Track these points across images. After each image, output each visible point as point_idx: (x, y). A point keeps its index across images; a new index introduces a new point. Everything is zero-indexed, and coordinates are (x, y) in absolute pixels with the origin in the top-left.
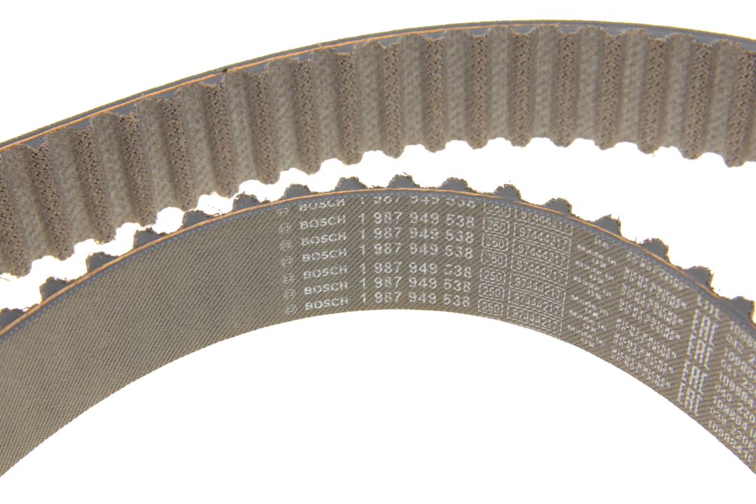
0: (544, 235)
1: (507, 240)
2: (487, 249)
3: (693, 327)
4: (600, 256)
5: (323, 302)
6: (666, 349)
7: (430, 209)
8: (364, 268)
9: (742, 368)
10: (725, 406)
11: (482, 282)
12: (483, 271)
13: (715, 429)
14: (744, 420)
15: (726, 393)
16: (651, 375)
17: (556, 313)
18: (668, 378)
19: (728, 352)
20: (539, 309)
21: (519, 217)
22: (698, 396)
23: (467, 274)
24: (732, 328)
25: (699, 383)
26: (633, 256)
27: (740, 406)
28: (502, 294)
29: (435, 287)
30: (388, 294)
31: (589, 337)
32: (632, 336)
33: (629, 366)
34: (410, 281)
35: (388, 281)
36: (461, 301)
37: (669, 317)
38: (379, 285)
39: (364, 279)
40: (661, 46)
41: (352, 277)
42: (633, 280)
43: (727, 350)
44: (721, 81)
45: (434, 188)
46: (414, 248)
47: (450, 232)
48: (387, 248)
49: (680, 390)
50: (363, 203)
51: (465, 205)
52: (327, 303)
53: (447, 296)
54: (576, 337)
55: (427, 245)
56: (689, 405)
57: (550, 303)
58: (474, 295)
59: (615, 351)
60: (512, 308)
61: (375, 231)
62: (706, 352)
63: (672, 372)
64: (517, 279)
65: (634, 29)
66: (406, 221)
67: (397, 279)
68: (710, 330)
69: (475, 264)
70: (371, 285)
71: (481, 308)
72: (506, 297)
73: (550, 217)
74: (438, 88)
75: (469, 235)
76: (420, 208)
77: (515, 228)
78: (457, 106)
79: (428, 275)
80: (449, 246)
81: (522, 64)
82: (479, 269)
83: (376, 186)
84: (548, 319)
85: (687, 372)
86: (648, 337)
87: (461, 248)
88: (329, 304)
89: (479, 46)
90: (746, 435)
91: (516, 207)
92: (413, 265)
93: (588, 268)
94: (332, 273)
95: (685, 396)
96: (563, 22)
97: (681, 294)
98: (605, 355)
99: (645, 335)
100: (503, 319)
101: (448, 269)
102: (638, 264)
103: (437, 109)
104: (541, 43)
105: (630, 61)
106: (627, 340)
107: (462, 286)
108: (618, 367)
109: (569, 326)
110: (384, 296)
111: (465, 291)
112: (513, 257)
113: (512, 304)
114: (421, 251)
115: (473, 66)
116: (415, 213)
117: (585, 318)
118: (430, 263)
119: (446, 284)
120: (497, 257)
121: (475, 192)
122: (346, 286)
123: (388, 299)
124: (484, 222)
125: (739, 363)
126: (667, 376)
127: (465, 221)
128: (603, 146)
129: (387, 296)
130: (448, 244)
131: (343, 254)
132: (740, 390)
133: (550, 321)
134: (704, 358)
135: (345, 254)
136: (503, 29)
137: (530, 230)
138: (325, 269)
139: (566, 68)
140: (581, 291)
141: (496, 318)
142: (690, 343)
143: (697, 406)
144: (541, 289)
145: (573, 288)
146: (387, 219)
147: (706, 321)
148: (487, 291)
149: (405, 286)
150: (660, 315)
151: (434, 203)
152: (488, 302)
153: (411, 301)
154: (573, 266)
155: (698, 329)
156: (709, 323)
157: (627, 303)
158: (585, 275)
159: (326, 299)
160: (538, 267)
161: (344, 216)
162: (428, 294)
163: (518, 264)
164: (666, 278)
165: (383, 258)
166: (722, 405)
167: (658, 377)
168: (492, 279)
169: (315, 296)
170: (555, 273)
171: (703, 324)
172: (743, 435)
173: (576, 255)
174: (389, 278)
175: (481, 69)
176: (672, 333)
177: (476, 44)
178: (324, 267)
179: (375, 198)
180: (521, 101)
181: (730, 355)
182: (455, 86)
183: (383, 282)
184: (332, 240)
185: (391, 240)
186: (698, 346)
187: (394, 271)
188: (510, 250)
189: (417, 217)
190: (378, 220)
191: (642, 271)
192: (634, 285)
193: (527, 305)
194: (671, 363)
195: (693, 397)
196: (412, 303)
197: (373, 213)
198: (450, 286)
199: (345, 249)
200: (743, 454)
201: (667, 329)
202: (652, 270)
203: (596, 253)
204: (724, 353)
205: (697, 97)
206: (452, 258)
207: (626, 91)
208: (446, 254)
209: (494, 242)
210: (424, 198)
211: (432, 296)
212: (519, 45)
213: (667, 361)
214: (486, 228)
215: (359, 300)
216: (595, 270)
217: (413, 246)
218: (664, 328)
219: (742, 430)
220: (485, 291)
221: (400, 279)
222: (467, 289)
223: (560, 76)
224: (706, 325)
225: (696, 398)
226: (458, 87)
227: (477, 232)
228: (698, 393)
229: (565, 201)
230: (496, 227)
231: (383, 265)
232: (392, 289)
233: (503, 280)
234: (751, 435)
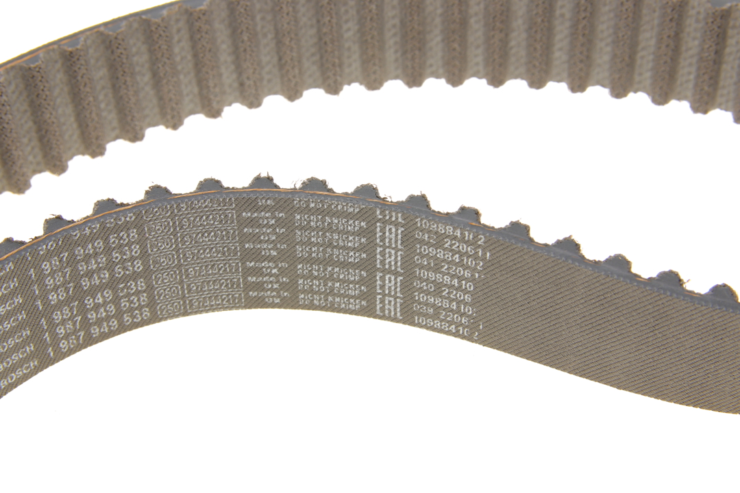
0: (207, 218)
1: (172, 237)
2: (154, 254)
3: (378, 241)
4: (267, 215)
5: (15, 373)
6: (354, 272)
7: (92, 238)
8: (45, 323)
9: (438, 256)
10: (429, 297)
11: (157, 288)
12: (156, 277)
13: (423, 322)
14: (451, 301)
15: (427, 285)
16: (344, 303)
17: (235, 286)
18: (362, 298)
19: (421, 248)
20: (217, 289)
21: (179, 211)
22: (398, 300)
23: (142, 287)
24: (419, 225)
25: (396, 288)
26: (300, 201)
27: (445, 290)
28: (178, 292)
29: (114, 312)
30: (72, 339)
31: (272, 295)
32: (316, 274)
33: (320, 304)
34: (89, 316)
35: (70, 325)
36: (141, 314)
37: (351, 241)
38: (61, 333)
39: (47, 333)
40: (204, 14)
41: (36, 337)
42: (305, 223)
43: (419, 247)
44: (263, 27)
45: (88, 217)
46: (85, 283)
47: (116, 253)
48: (61, 294)
49: (378, 302)
50: (30, 258)
51: (125, 220)
52: (19, 373)
53: (127, 316)
54: (260, 300)
55: (97, 275)
56: (390, 312)
57: (226, 280)
58: (152, 304)
59: (302, 296)
60: (191, 301)
61: (47, 282)
62: (396, 257)
63: (365, 290)
64: (189, 270)
65: (172, 7)
66: (73, 259)
67: (77, 320)
68: (397, 235)
69: (147, 273)
70: (54, 336)
71: (162, 312)
72: (183, 292)
73: (208, 198)
74: (11, 129)
75: (135, 247)
76: (83, 242)
77: (177, 223)
78: (30, 140)
79: (105, 304)
80: (118, 266)
81: (82, 77)
82: (151, 277)
83: (33, 238)
84: (228, 295)
85: (381, 283)
86: (333, 269)
87: (130, 264)
88: (21, 373)
89: (39, 74)
90: (457, 313)
91: (173, 202)
92: (89, 300)
93: (257, 231)
94: (17, 341)
95: (384, 306)
96: (106, 24)
97: (359, 215)
98: (292, 304)
99: (330, 269)
100: (185, 314)
101: (122, 290)
102: (308, 206)
103: (16, 150)
104: (91, 51)
105: (176, 38)
106: (312, 281)
107: (138, 300)
108: (309, 309)
109: (251, 293)
110: (69, 342)
111: (143, 304)
112: (181, 251)
113: (190, 297)
114: (93, 283)
115: (38, 96)
116: (79, 248)
117: (265, 279)
118: (104, 291)
119: (123, 305)
120: (166, 258)
121: (128, 205)
122: (32, 348)
123: (73, 343)
124: (146, 229)
125: (434, 252)
126: (362, 296)
127: (128, 236)
128: (175, 126)
129: (71, 341)
130: (117, 265)
131: (23, 317)
132: (441, 276)
133: (230, 296)
134: (396, 263)
135: (25, 316)
136: (53, 50)
137: (192, 219)
138: (10, 340)
139: (124, 66)
140: (256, 255)
141: (177, 316)
142: (378, 256)
143: (398, 310)
144: (215, 270)
145: (247, 255)
146: (55, 265)
147: (390, 229)
148: (163, 295)
149: (86, 324)
150: (341, 244)
151: (95, 231)
152: (167, 305)
153: (94, 336)
154: (242, 235)
155: (383, 240)
156: (394, 230)
157: (304, 247)
158: (255, 238)
159: (17, 369)
160: (208, 251)
161: (15, 279)
162: (109, 322)
163: (188, 255)
164: (340, 207)
165: (59, 305)
166: (425, 297)
167: (352, 301)
168: (166, 281)
169: (7, 371)
170: (226, 249)
171: (387, 234)
172: (454, 315)
173: (243, 223)
174: (70, 322)
175: (47, 96)
176: (357, 255)
177: (35, 73)
178: (9, 338)
179: (40, 248)
180: (91, 113)
181: (423, 250)
182: (23, 121)
183: (65, 329)
184: (10, 308)
185: (63, 285)
186: (387, 256)
187: (72, 313)
188: (177, 245)
189: (82, 251)
190: (47, 270)
191: (313, 211)
192: (308, 227)
193: (205, 291)
194: (362, 283)
195: (393, 303)
196: (96, 337)
197: (41, 265)
198: (128, 304)
199: (23, 312)
200: (458, 331)
201: (352, 253)
202: (323, 205)
203: (263, 213)
204: (416, 250)
205: (248, 49)
206: (124, 277)
207: (179, 68)
208: (117, 275)
209: (159, 245)
210: (85, 230)
211: (113, 322)
212: (75, 59)
213: (357, 283)
214: (149, 235)
215: (46, 356)
216: (264, 229)
217: (84, 281)
218: (348, 253)
219: (452, 311)
220: (161, 295)
221: (79, 319)
222: (144, 301)
223: (120, 76)
224: (391, 233)
225: (395, 304)
226: (26, 122)
227: (142, 242)
228: (398, 297)
229: (212, 180)
230: (159, 229)
231: (61, 312)
232: (75, 332)
233: (176, 277)
234: (462, 311)
